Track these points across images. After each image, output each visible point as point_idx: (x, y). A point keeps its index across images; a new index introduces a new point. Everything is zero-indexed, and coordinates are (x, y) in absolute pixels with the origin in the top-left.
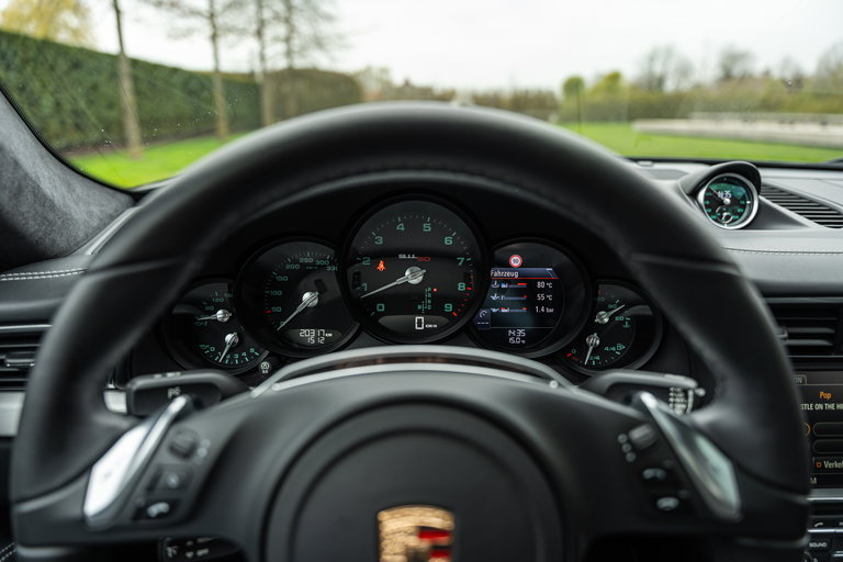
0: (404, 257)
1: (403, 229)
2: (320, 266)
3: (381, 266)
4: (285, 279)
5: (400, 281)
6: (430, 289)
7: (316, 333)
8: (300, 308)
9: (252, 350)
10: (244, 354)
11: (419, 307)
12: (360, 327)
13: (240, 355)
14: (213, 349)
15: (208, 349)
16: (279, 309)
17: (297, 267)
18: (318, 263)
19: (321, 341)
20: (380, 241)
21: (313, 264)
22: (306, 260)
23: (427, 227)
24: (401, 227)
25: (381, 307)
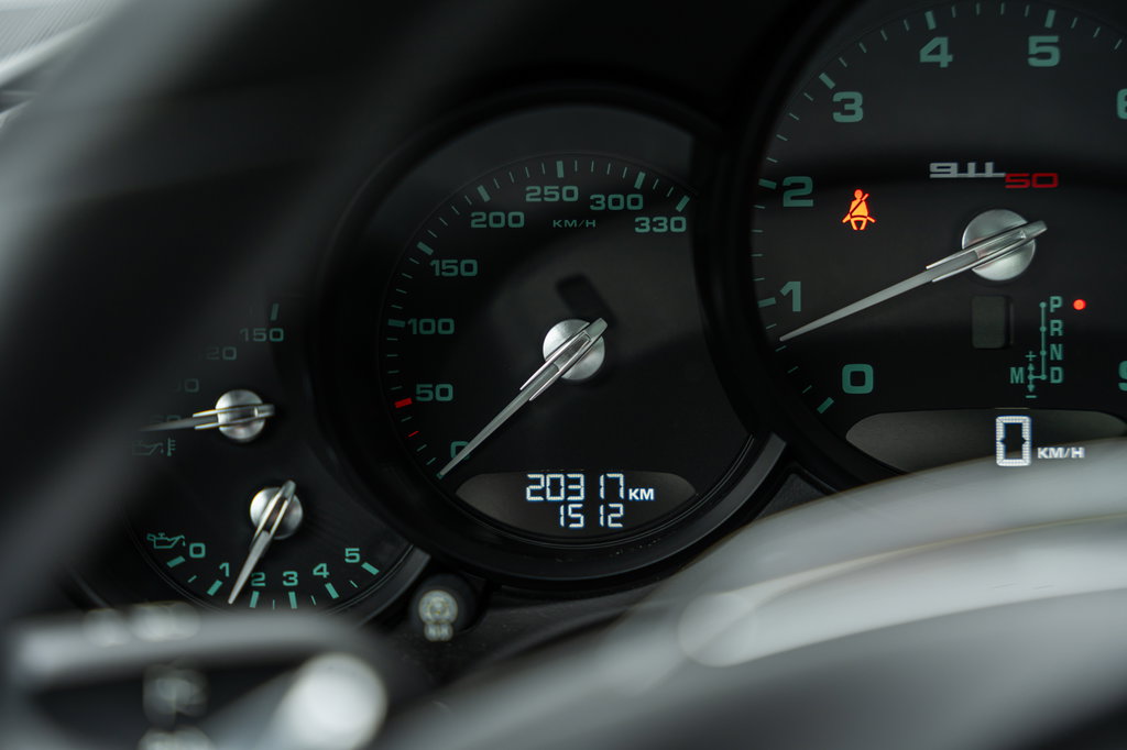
0: (953, 171)
1: (945, 59)
2: (606, 215)
3: (860, 211)
4: (468, 268)
5: (940, 270)
6: (1056, 302)
7: (592, 488)
8: (535, 386)
9: (352, 554)
10: (321, 570)
11: (1016, 376)
12: (786, 458)
13: (305, 576)
14: (199, 550)
15: (180, 550)
16: (444, 393)
17: (516, 219)
18: (601, 202)
19: (612, 520)
20: (853, 109)
21: (581, 210)
22: (552, 194)
23: (1044, 52)
24: (937, 52)
25: (859, 378)
